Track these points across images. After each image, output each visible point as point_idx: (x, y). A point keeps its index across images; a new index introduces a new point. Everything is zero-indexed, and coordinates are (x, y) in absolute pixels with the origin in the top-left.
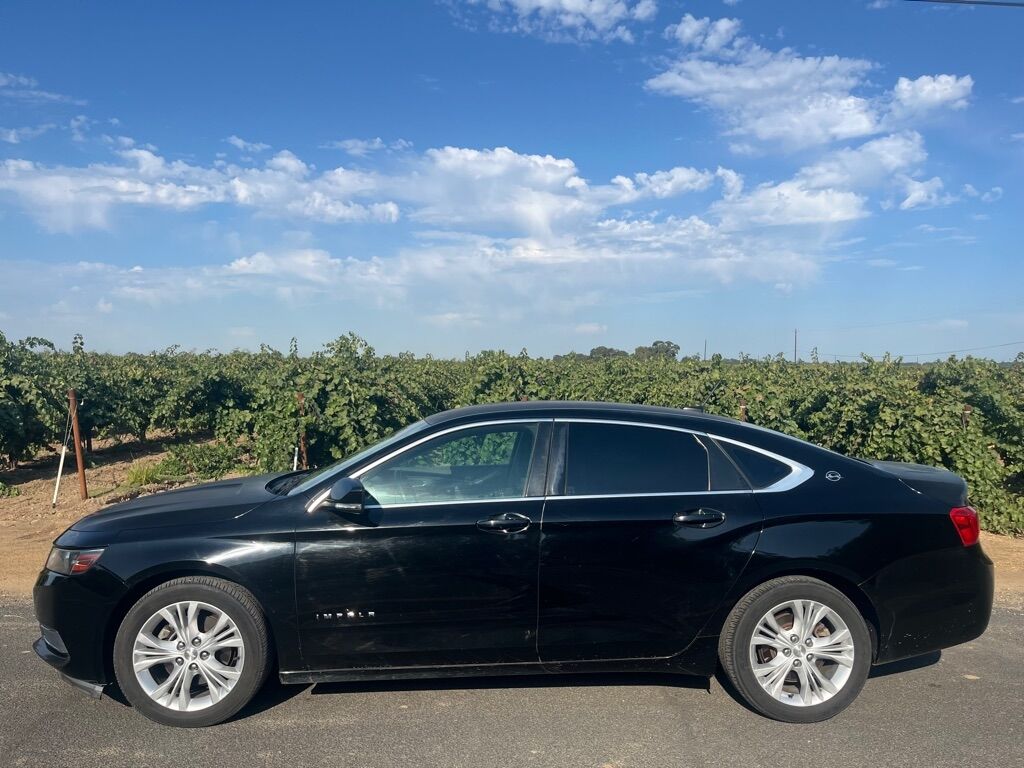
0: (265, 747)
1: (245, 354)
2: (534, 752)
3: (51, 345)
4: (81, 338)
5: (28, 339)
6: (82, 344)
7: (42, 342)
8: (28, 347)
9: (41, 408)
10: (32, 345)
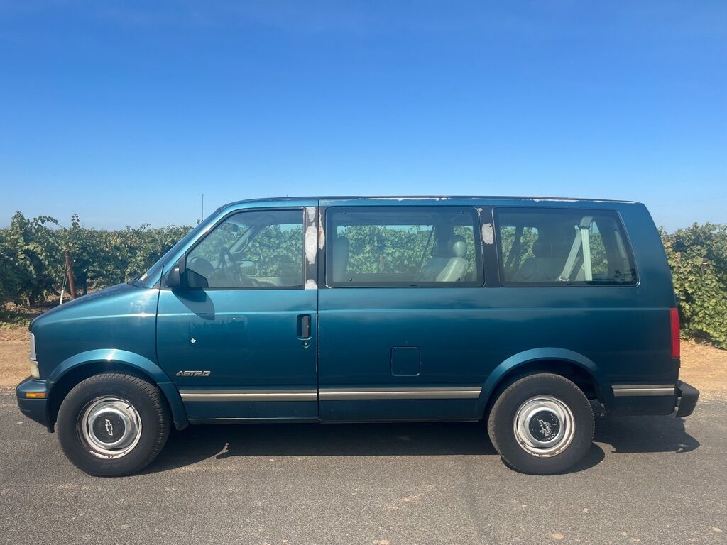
0: (172, 485)
1: (191, 227)
2: (357, 490)
3: (56, 221)
4: (77, 217)
5: (40, 217)
6: (78, 220)
7: (50, 219)
8: (40, 223)
9: (48, 265)
10: (43, 222)
